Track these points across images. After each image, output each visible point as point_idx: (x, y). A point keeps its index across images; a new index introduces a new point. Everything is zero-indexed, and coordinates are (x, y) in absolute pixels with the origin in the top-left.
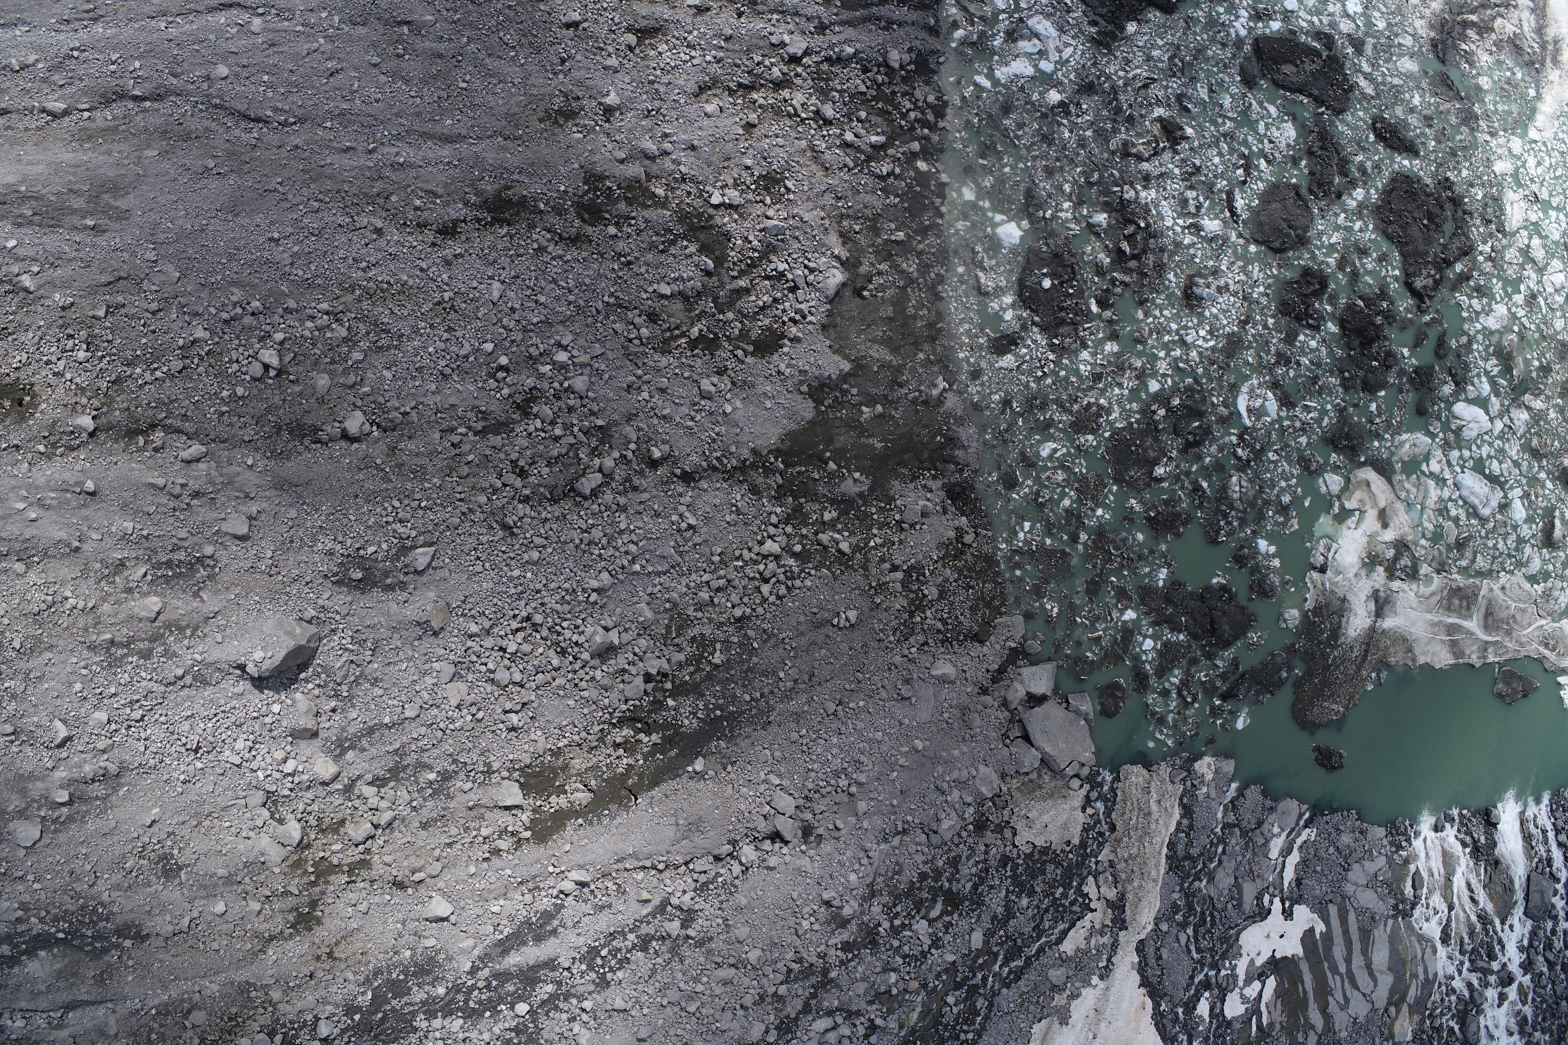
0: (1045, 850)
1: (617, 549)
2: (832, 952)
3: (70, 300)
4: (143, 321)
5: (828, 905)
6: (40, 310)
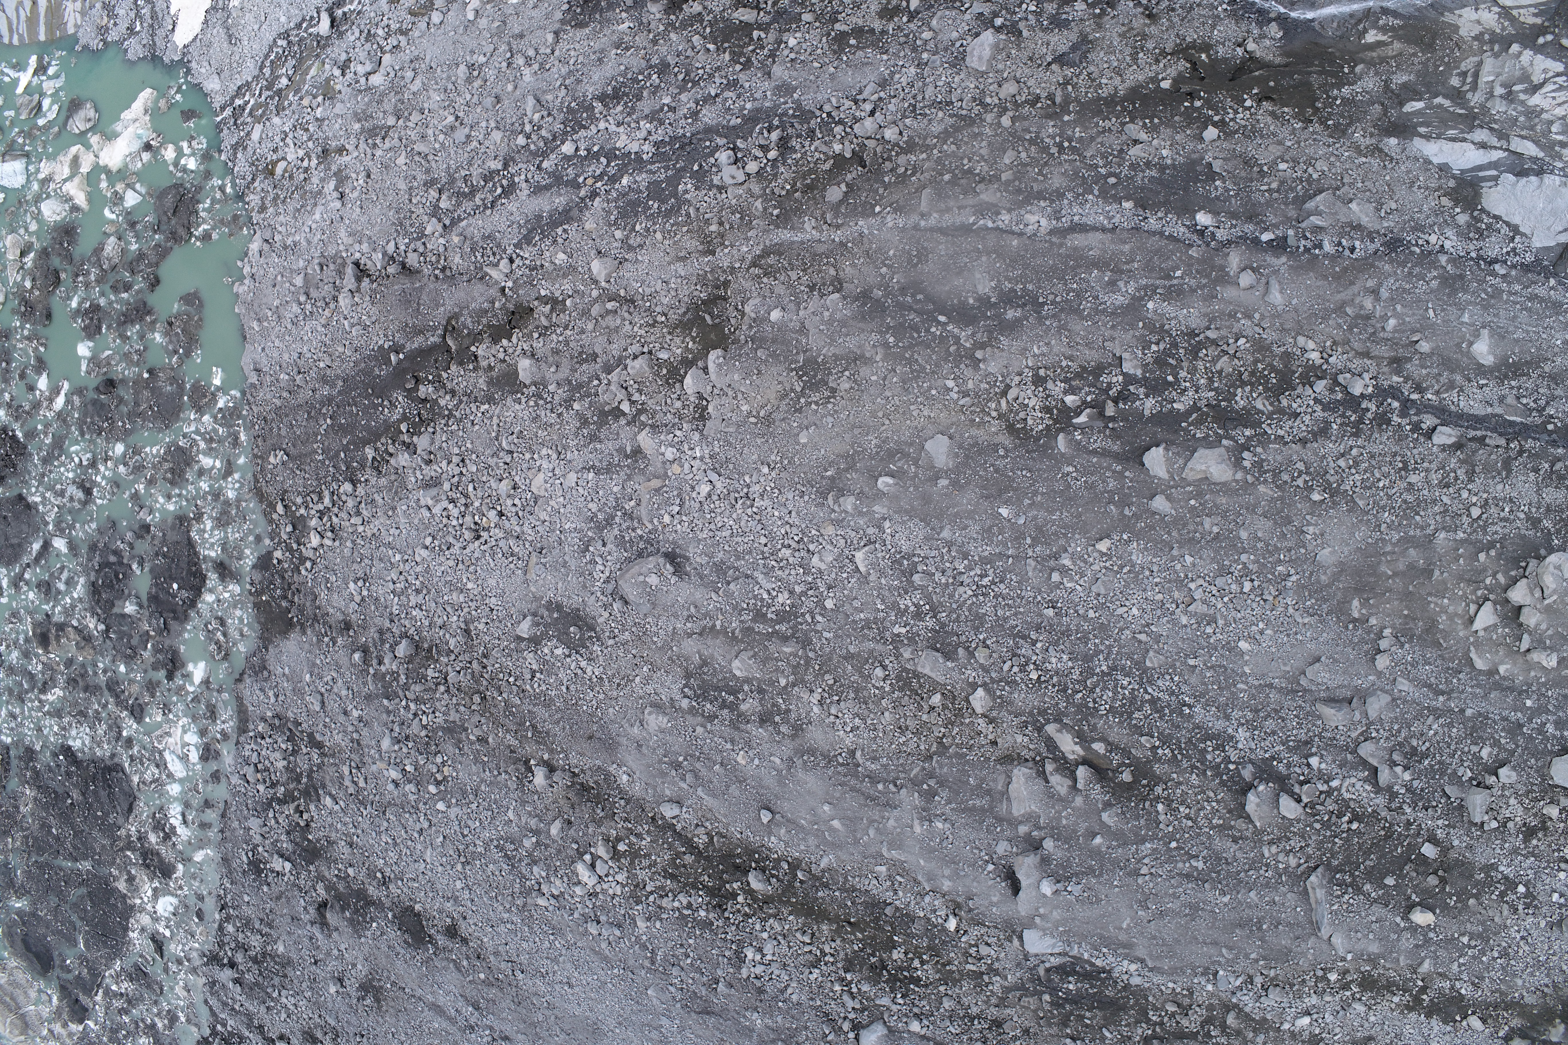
3: (748, 1014)
4: (689, 961)
5: (342, 196)
6: (779, 1019)
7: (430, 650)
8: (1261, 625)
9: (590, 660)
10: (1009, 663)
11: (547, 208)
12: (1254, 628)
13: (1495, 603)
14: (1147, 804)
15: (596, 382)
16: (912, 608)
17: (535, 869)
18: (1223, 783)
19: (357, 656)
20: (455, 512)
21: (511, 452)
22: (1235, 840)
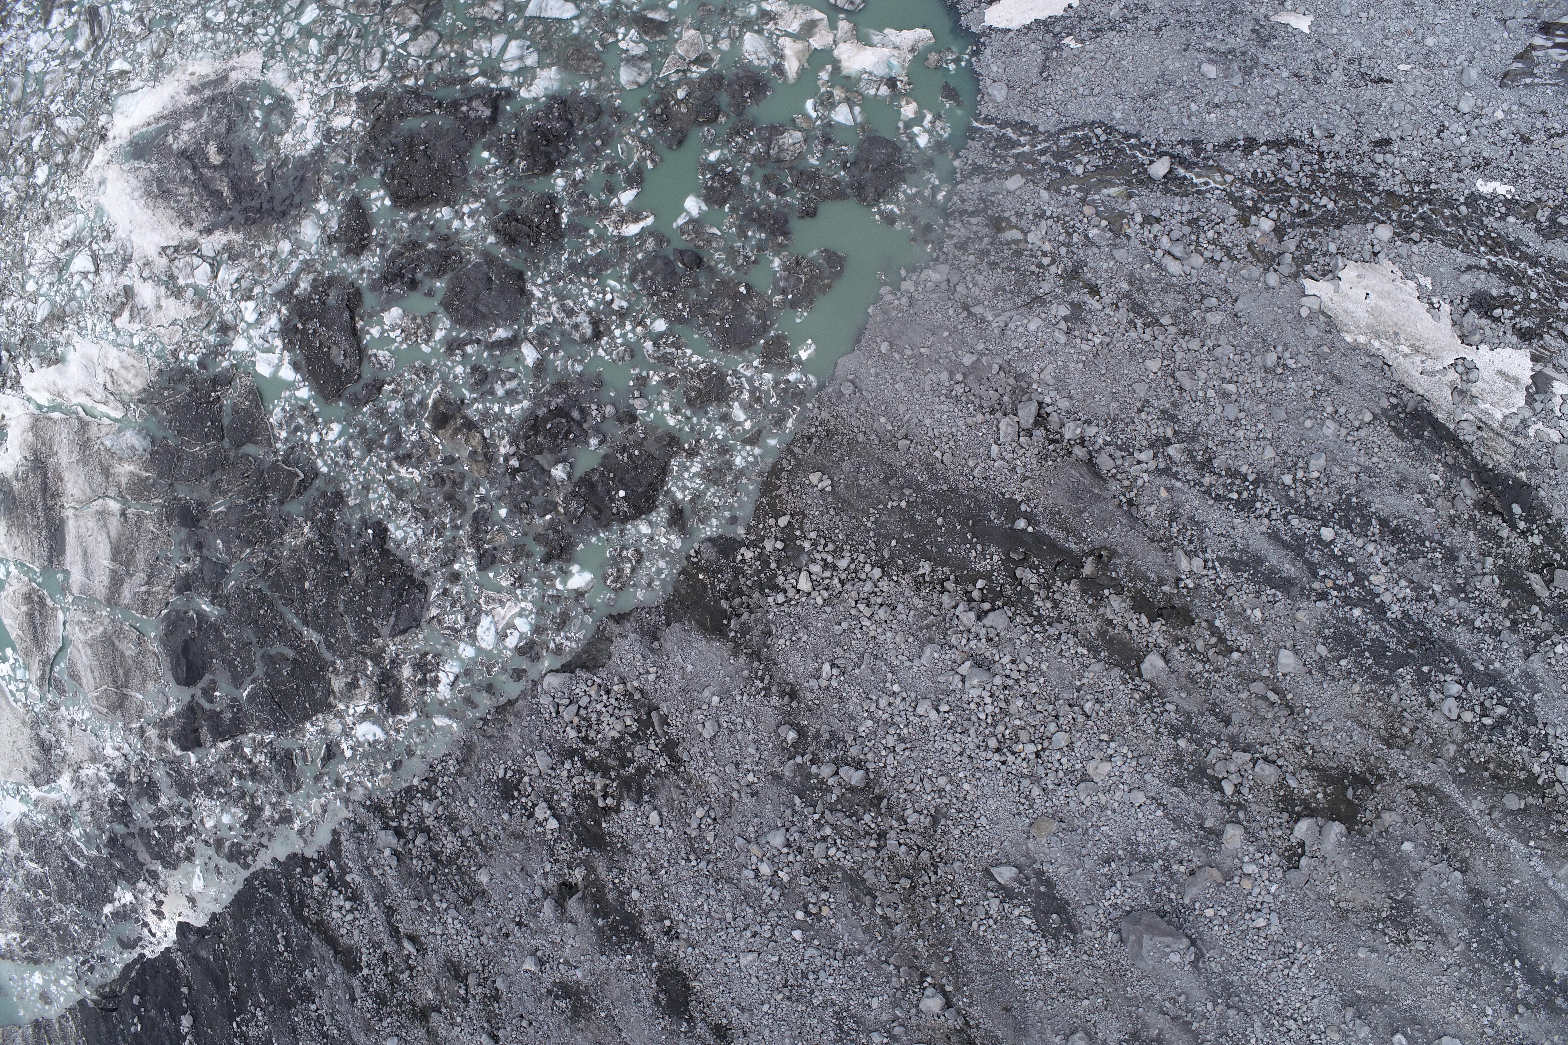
1: (892, 716)
2: (1107, 300)
7: (880, 798)
9: (1052, 952)
11: (1274, 562)
15: (1214, 742)
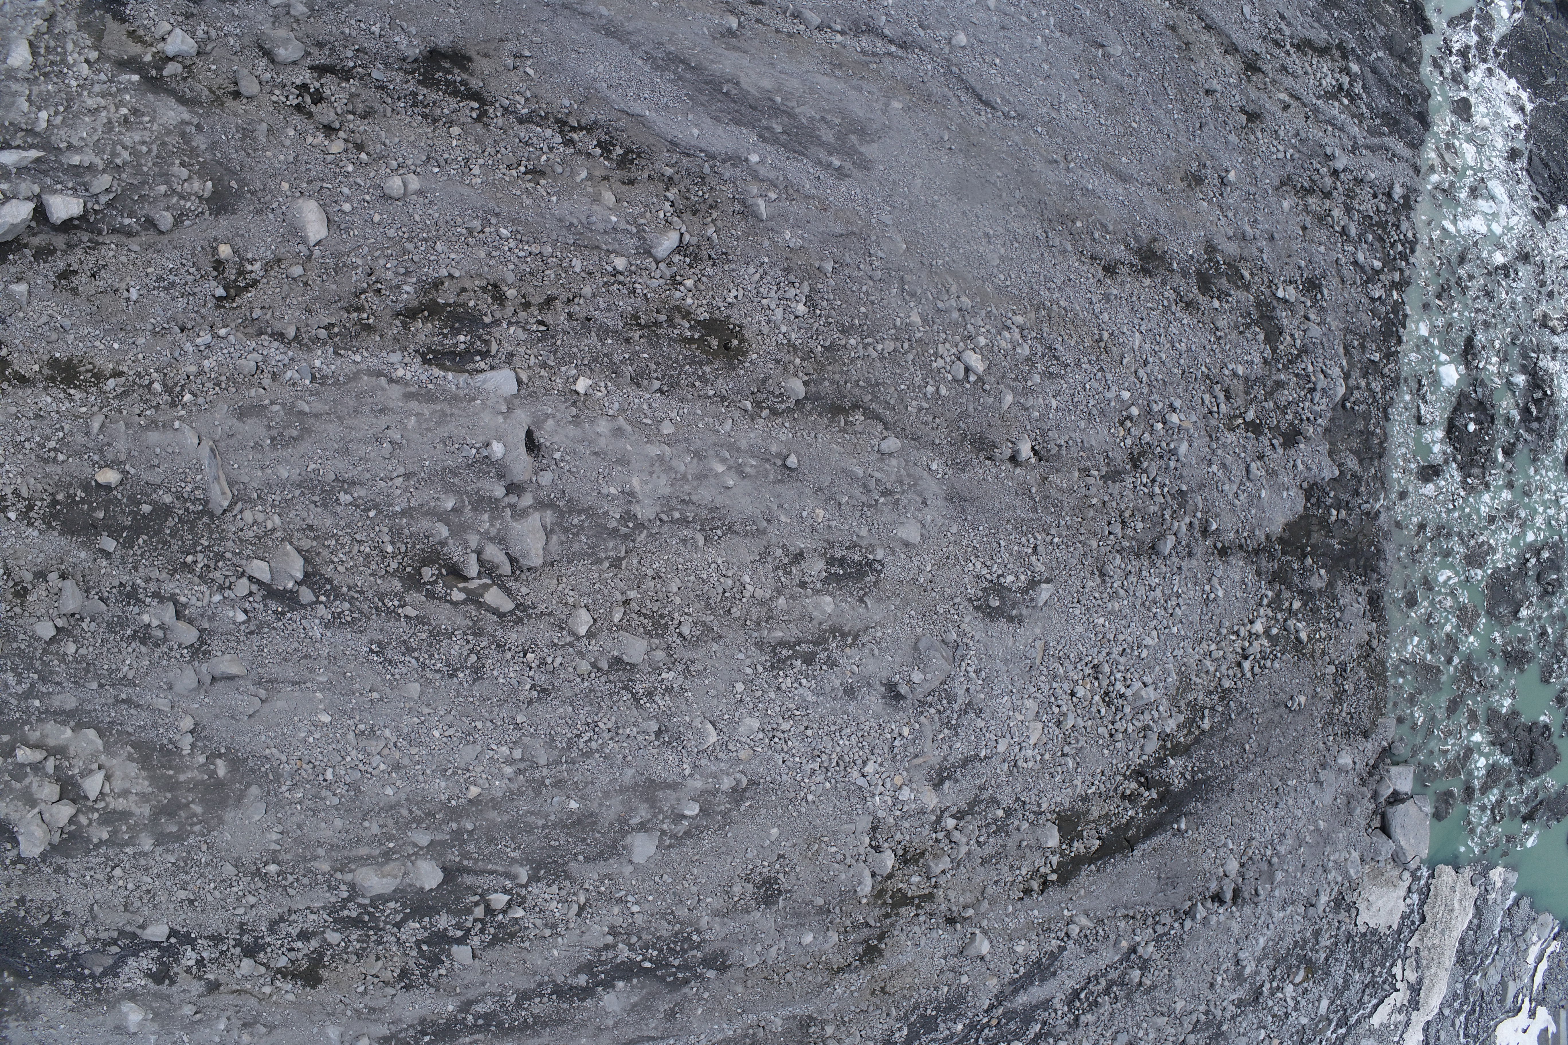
0: (1374, 932)
2: (1230, 1007)
3: (800, 242)
4: (865, 288)
5: (1237, 963)
6: (766, 243)
8: (311, 740)
9: (978, 577)
10: (556, 664)
11: (1035, 990)
12: (317, 736)
13: (86, 798)
14: (403, 549)
15: (981, 840)
16: (657, 698)
17: (1027, 352)
18: (329, 581)
19: (1214, 526)
20: (1119, 686)
21: (1063, 755)
22: (310, 527)
